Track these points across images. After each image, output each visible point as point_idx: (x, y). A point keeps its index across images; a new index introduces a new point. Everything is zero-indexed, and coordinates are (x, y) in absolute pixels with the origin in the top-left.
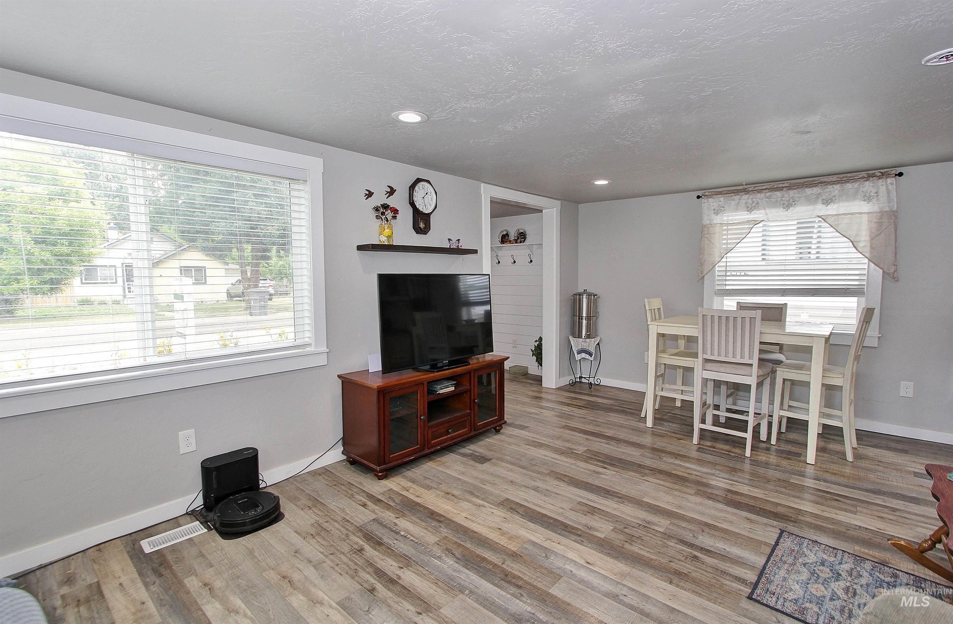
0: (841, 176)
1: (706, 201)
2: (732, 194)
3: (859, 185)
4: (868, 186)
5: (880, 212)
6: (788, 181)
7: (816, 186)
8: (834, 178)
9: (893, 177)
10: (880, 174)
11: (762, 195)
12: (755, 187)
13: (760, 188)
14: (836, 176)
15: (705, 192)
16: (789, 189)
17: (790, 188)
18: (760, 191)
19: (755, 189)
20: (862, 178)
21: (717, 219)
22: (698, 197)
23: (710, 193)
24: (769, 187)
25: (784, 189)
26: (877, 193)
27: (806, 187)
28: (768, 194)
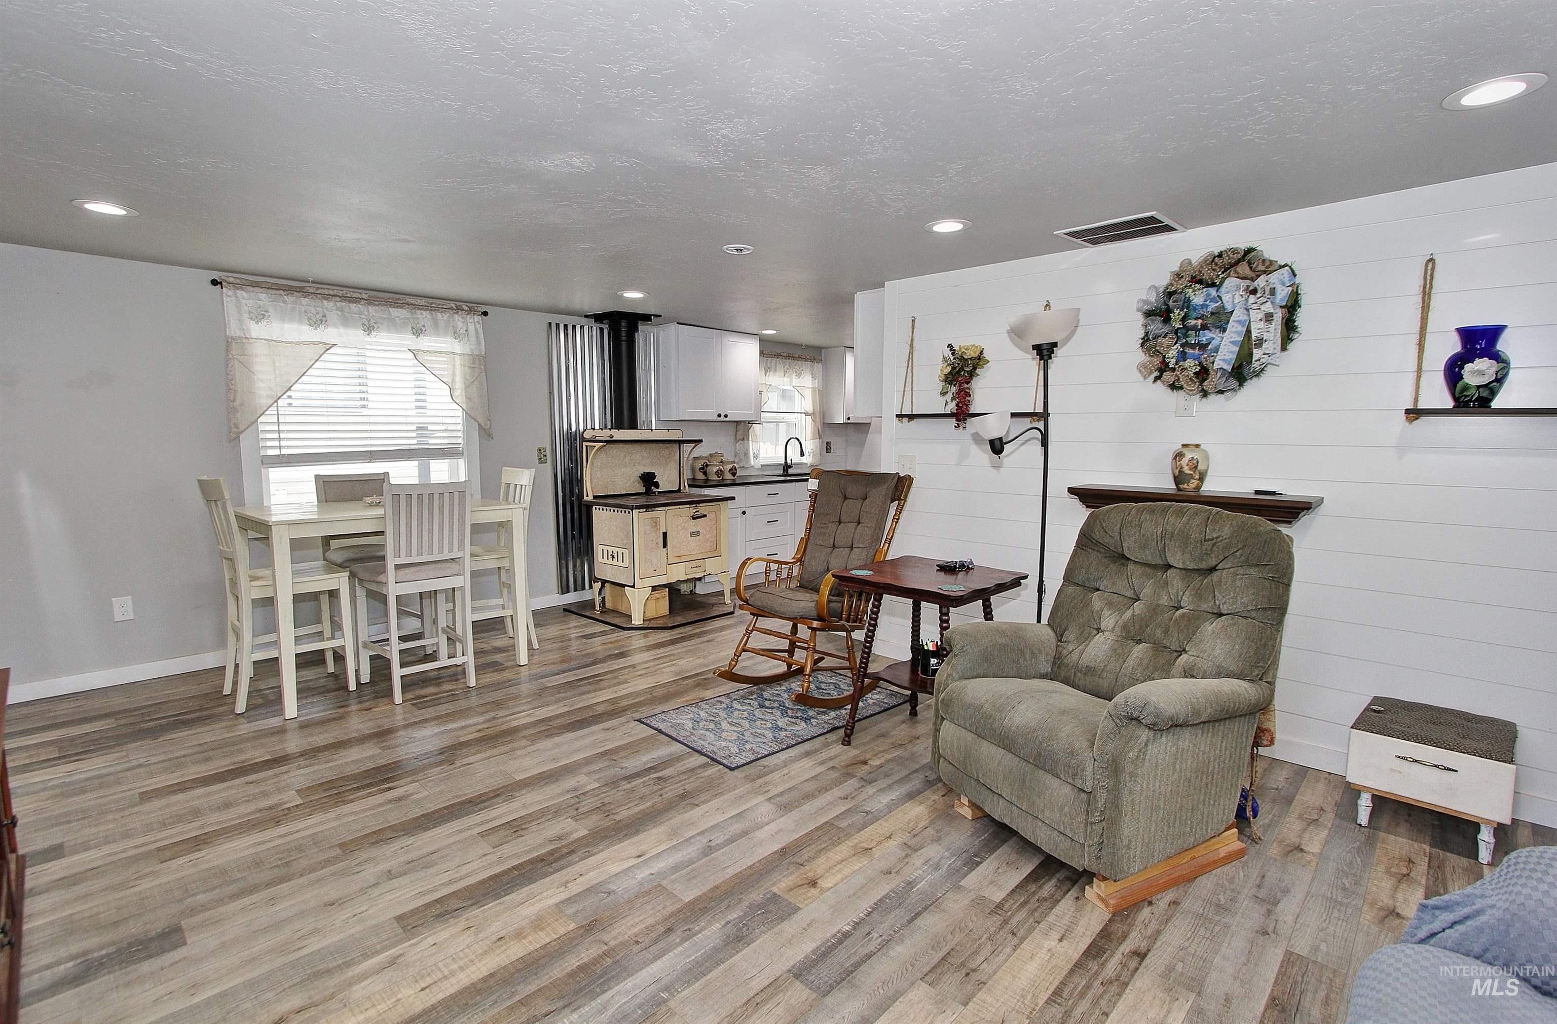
0: (431, 301)
1: (230, 293)
2: (281, 292)
3: (449, 317)
4: (459, 320)
5: (472, 355)
6: (367, 292)
7: (401, 308)
8: (422, 302)
9: (479, 315)
10: (467, 308)
11: (331, 304)
12: (318, 289)
13: (326, 292)
14: (424, 300)
15: (228, 277)
16: (368, 304)
17: (370, 302)
18: (327, 297)
19: (319, 292)
20: (452, 309)
21: (256, 330)
22: (214, 282)
23: (238, 281)
24: (340, 294)
25: (363, 302)
26: (467, 331)
27: (390, 306)
28: (338, 304)
